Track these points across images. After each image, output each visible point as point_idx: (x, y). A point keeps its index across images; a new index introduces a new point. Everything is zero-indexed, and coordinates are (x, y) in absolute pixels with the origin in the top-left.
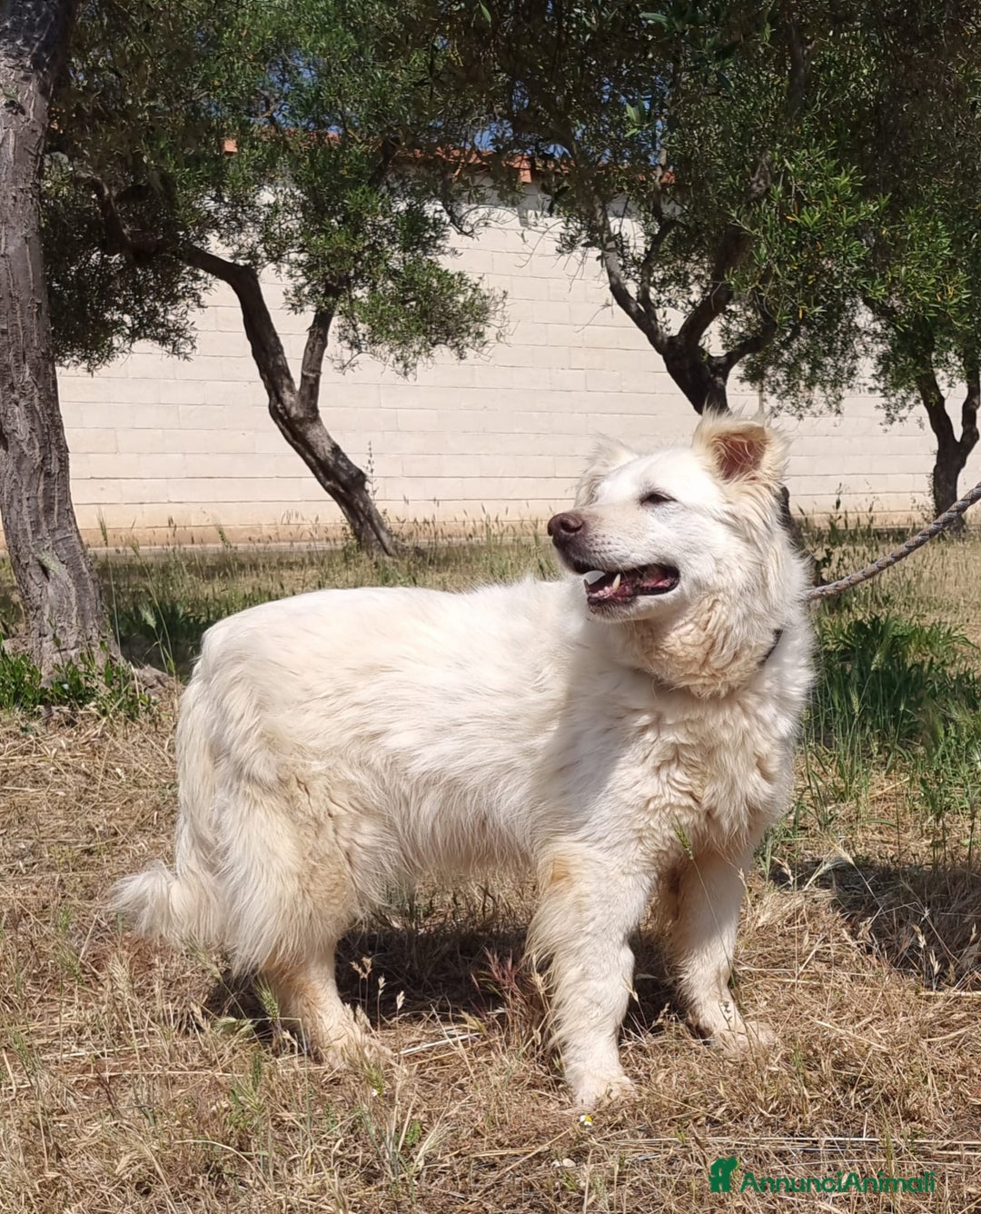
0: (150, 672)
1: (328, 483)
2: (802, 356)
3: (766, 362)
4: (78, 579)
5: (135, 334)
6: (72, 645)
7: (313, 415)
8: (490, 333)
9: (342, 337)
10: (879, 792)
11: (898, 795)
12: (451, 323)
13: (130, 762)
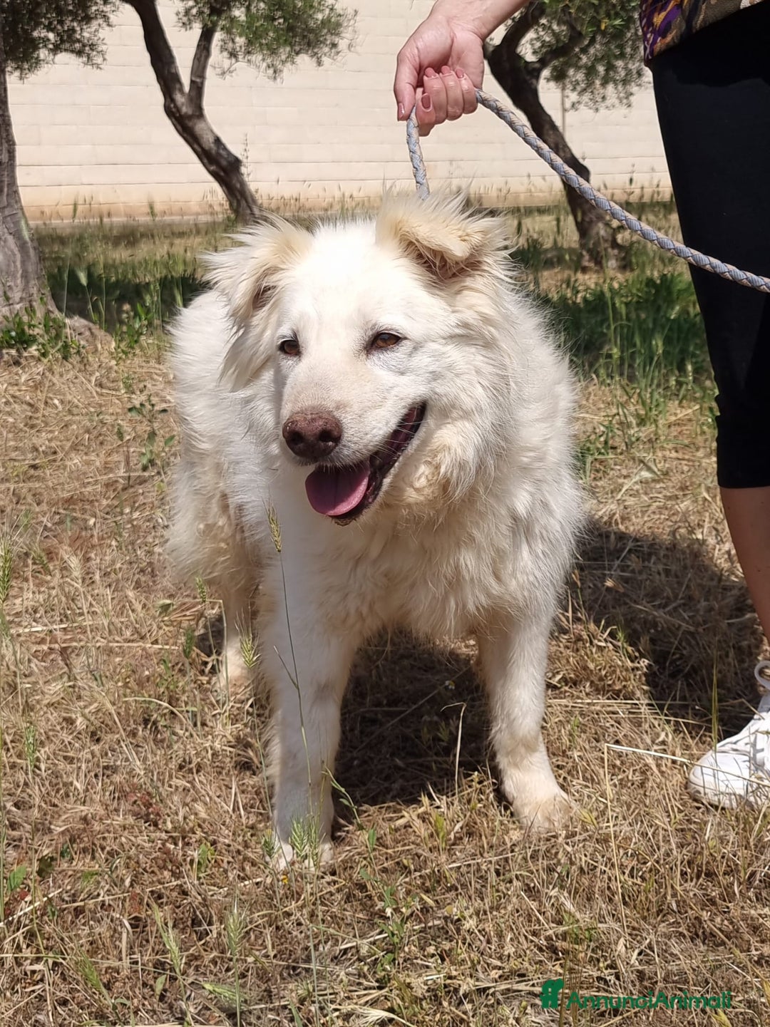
0: (78, 322)
1: (212, 168)
2: (598, 60)
3: (568, 65)
4: (22, 246)
5: (56, 49)
6: (17, 299)
7: (199, 113)
8: (342, 44)
9: (223, 49)
10: (673, 418)
11: (690, 420)
12: (311, 36)
13: (64, 395)
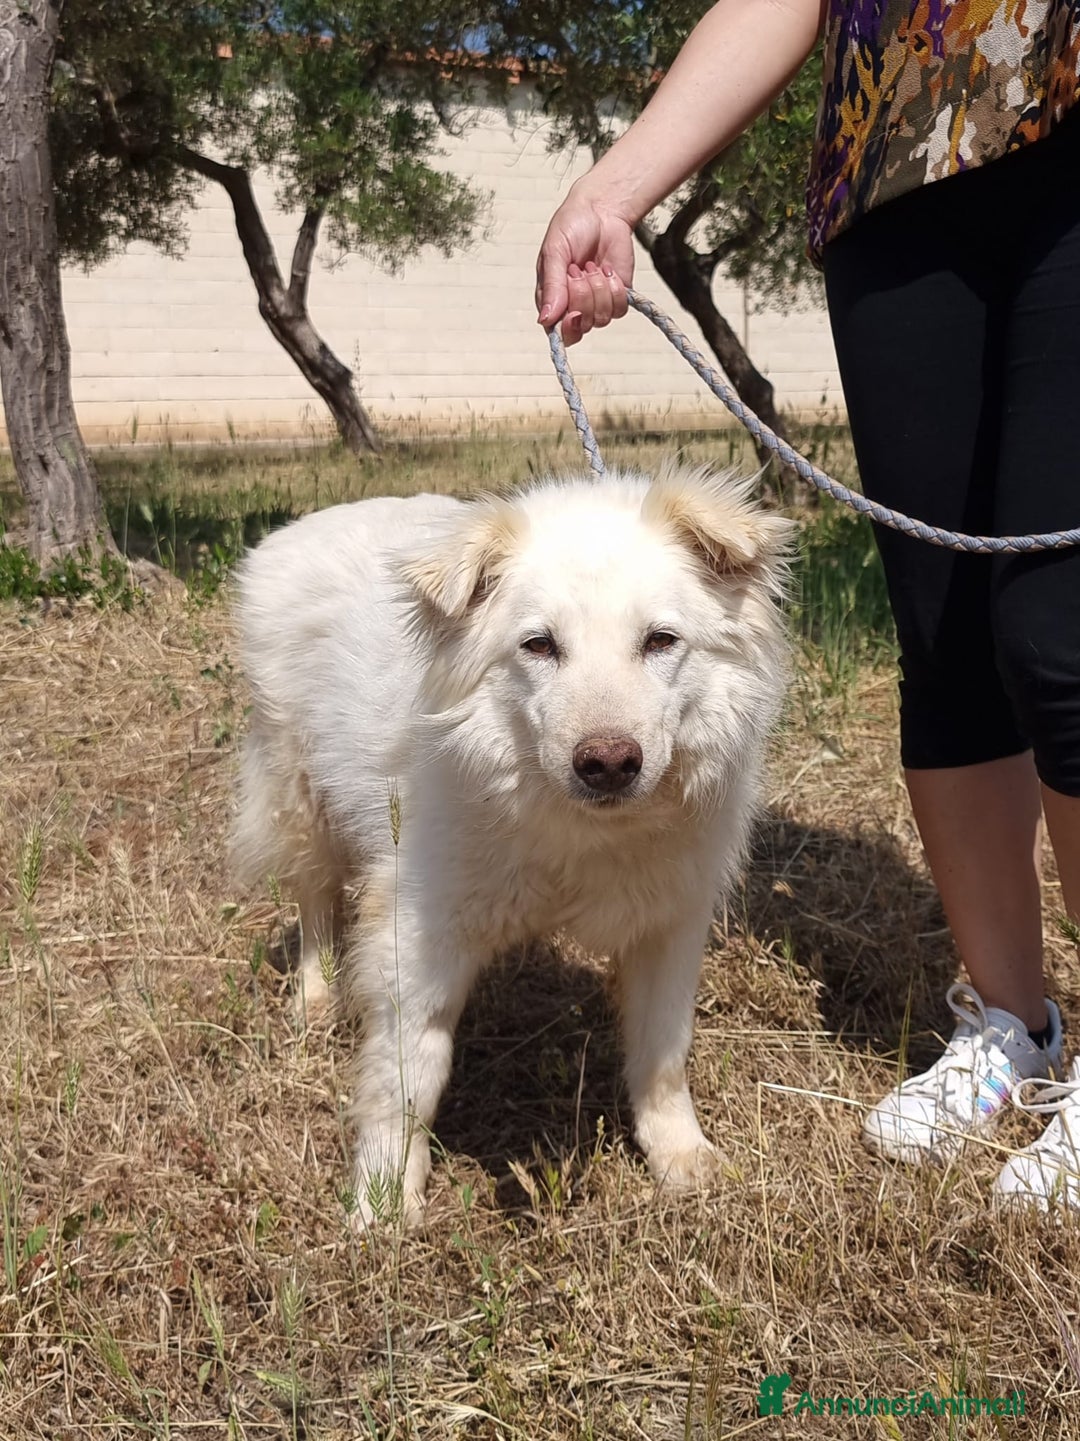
0: (144, 565)
1: (316, 381)
2: (787, 252)
3: (750, 258)
4: (76, 473)
5: (129, 235)
6: (69, 538)
7: (301, 314)
8: (476, 232)
9: (331, 237)
10: (866, 688)
11: (886, 690)
12: (438, 222)
13: (124, 653)
